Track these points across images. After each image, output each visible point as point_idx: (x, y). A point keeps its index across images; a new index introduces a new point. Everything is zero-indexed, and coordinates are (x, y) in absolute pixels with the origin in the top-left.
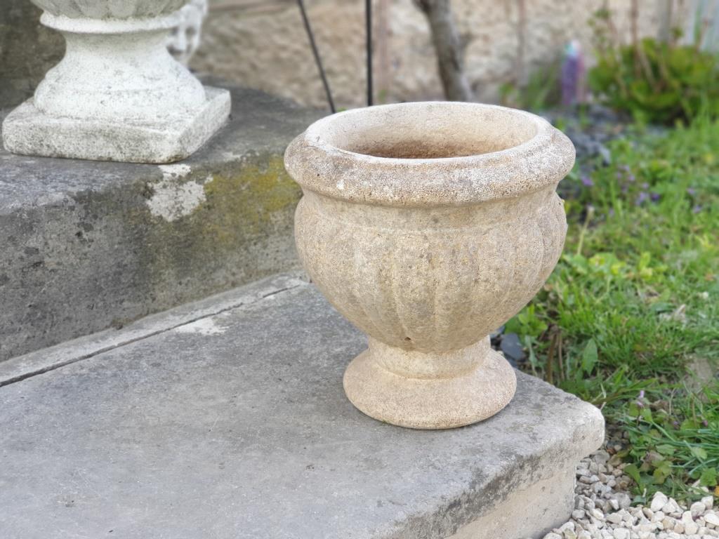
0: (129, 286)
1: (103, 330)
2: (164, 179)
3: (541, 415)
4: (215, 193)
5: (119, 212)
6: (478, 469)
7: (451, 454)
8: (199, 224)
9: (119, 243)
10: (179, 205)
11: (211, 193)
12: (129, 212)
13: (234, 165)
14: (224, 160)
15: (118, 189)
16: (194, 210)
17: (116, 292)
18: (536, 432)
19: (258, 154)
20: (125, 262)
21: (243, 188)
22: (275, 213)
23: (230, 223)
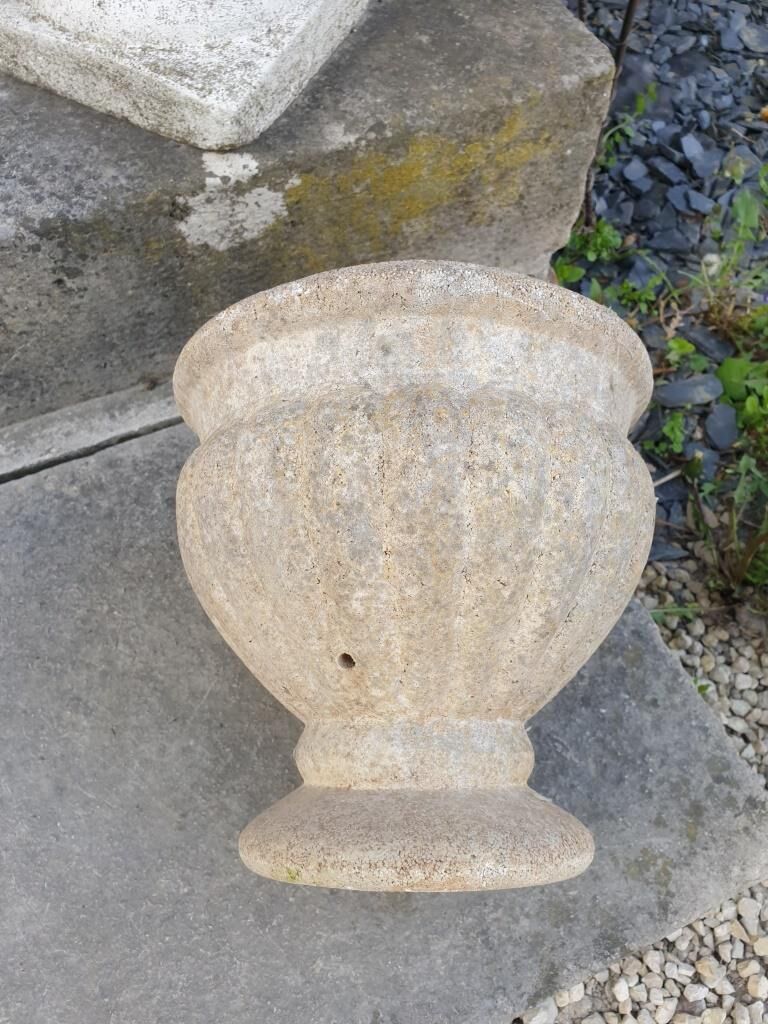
0: (161, 337)
1: (128, 388)
2: (207, 189)
3: (693, 839)
4: (304, 203)
5: (128, 246)
6: (553, 965)
7: (522, 909)
8: (274, 249)
9: (133, 288)
10: (237, 226)
11: (297, 203)
12: (146, 243)
13: (344, 156)
14: (324, 148)
15: (120, 212)
16: (267, 230)
17: (141, 347)
18: (673, 889)
19: (389, 134)
20: (150, 310)
21: (357, 190)
22: (412, 221)
23: (331, 242)
